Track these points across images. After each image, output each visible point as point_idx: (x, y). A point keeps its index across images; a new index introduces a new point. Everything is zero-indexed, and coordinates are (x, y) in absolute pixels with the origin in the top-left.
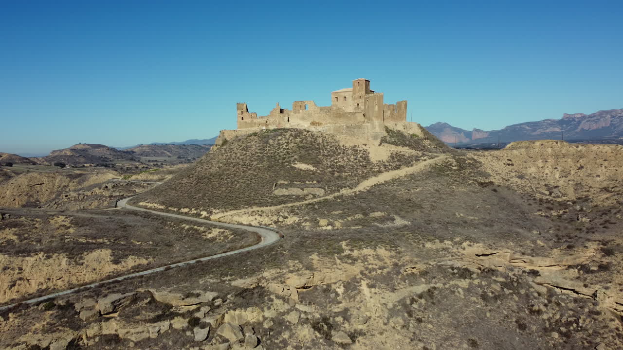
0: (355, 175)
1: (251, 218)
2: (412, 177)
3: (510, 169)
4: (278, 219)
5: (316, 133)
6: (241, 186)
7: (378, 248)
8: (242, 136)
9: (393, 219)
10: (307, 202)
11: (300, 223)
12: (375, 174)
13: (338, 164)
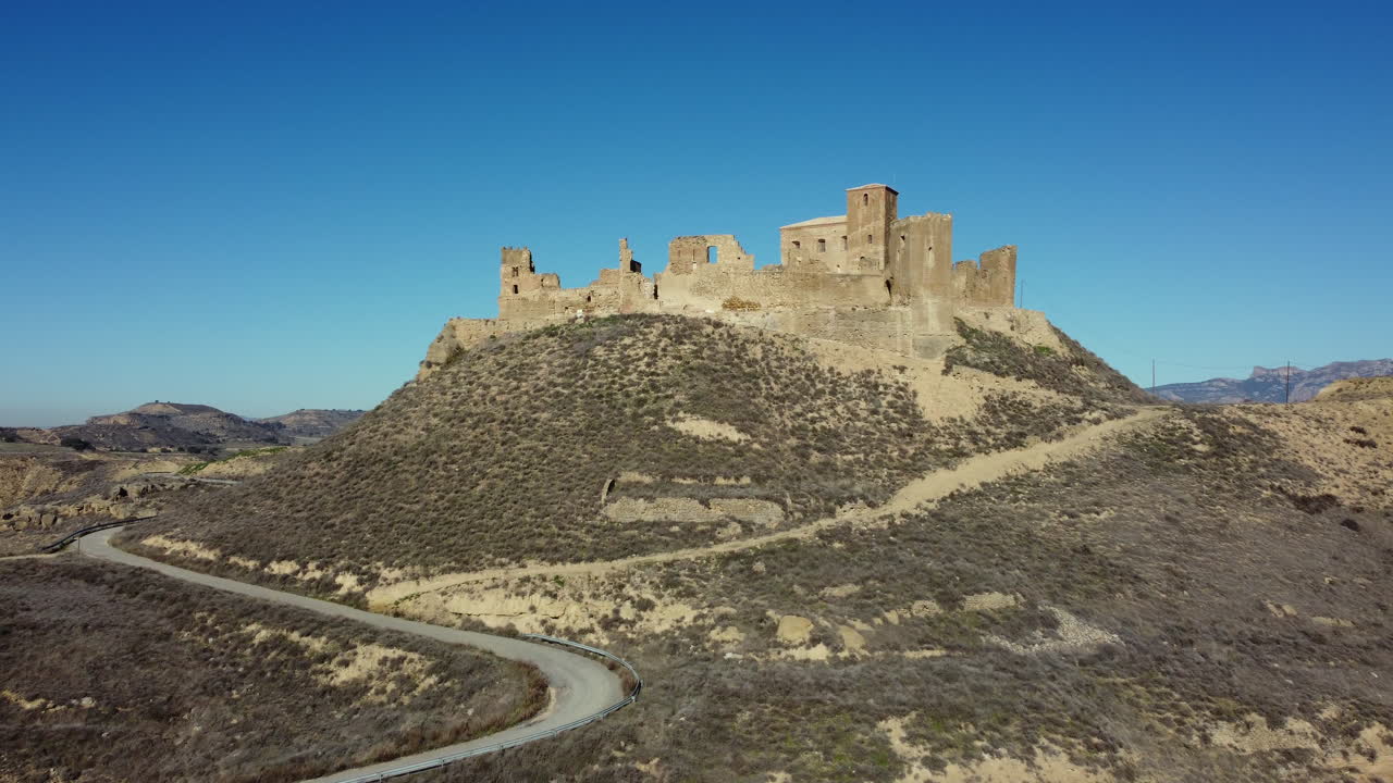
0: (879, 463)
1: (516, 604)
2: (1069, 471)
3: (1370, 459)
4: (616, 612)
5: (742, 331)
6: (492, 487)
7: (1038, 751)
8: (509, 335)
9: (1051, 624)
10: (721, 549)
11: (702, 628)
12: (945, 459)
13: (817, 426)
